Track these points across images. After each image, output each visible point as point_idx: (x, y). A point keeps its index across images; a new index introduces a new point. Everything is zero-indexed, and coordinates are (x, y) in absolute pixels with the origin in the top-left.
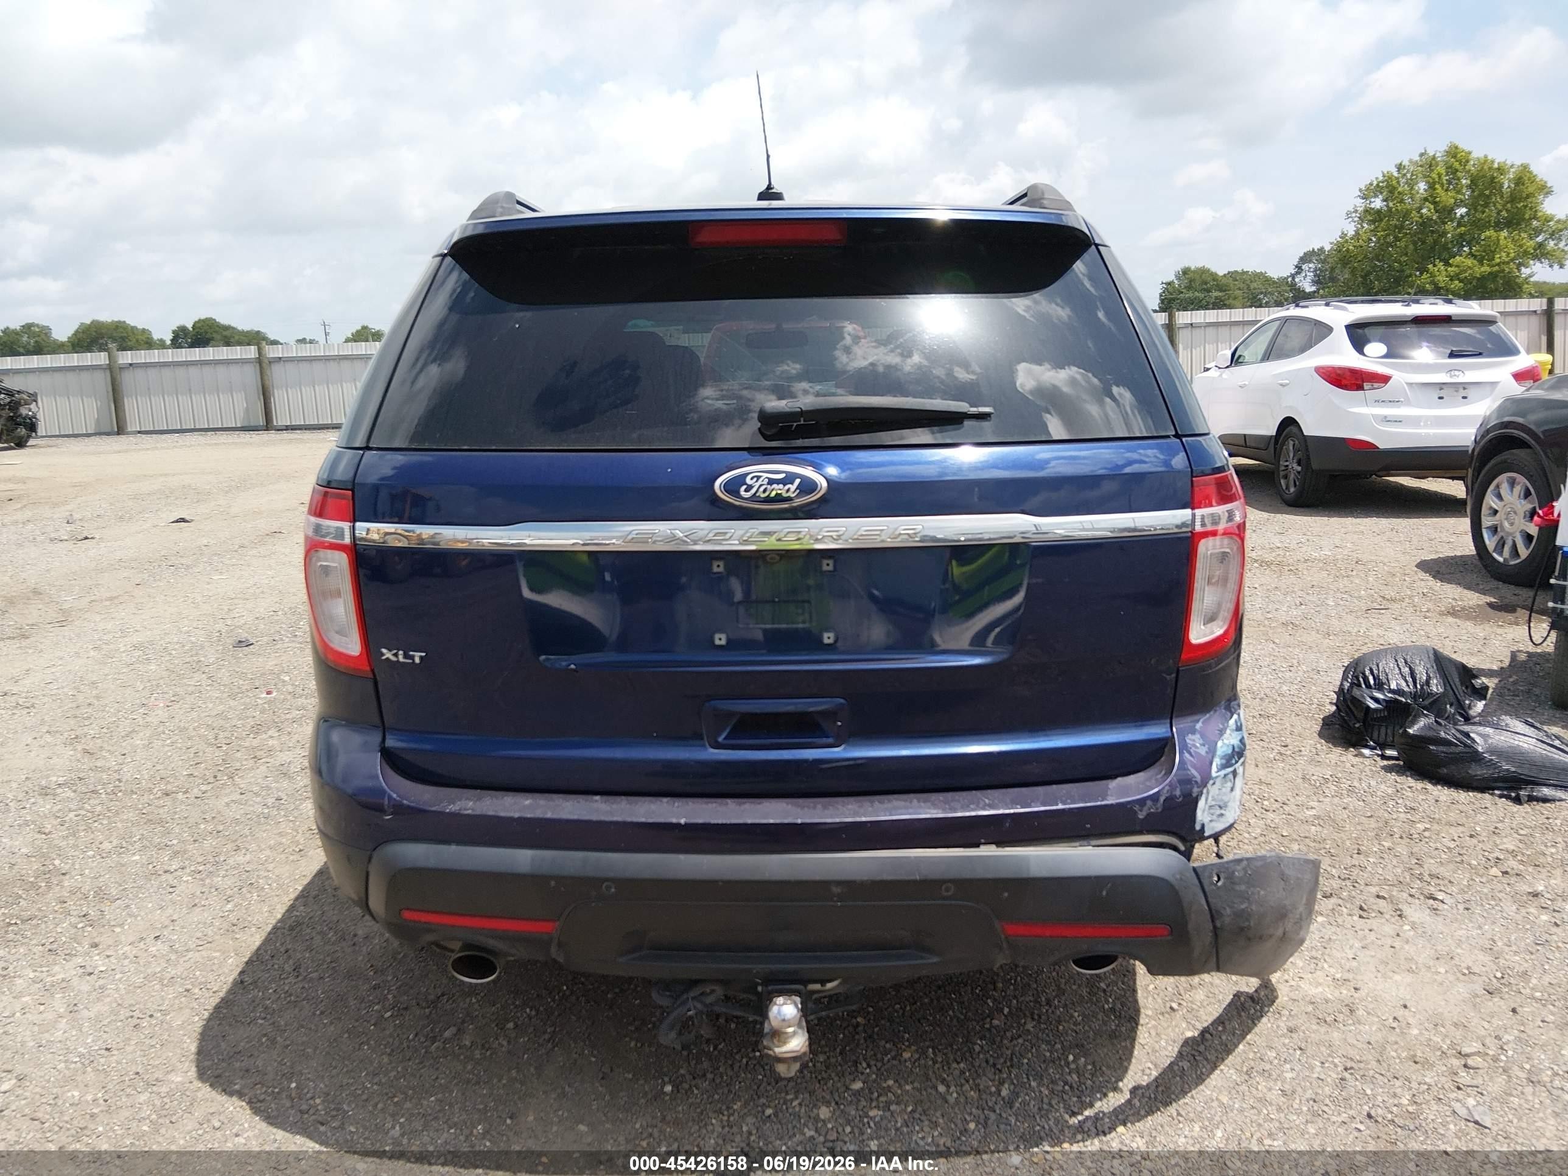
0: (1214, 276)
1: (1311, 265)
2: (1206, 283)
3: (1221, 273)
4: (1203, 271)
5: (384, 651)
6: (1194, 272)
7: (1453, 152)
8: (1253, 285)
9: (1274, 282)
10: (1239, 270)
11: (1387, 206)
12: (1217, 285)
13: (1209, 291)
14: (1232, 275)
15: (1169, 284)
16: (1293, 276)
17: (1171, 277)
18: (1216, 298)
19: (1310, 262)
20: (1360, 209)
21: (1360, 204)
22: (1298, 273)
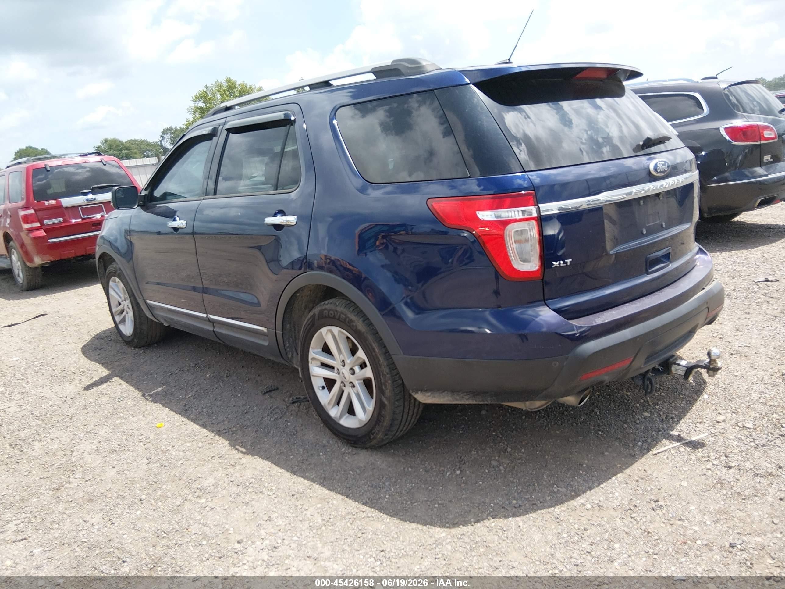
0: (122, 143)
1: (168, 135)
2: (119, 146)
3: (124, 141)
4: (115, 141)
5: (554, 263)
6: (110, 141)
7: (229, 81)
8: (142, 147)
9: (152, 145)
10: (133, 139)
11: (206, 106)
12: (125, 147)
13: (121, 150)
14: (130, 141)
15: (99, 147)
16: (161, 141)
17: (99, 144)
18: (126, 154)
19: (167, 134)
20: (193, 108)
21: (192, 105)
22: (162, 139)
